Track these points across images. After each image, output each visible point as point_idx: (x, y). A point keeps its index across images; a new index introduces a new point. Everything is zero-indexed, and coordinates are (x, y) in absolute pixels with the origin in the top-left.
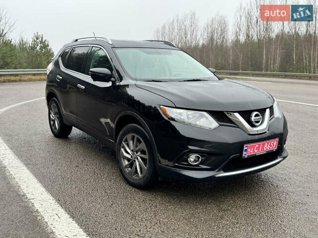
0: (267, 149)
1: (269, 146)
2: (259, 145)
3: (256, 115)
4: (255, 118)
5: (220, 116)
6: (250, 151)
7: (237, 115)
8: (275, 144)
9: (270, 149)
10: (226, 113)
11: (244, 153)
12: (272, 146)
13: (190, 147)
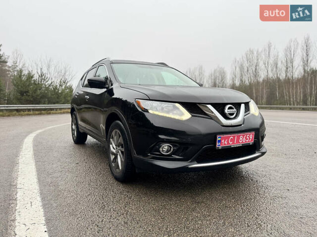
0: (243, 142)
1: (244, 139)
2: (234, 137)
3: (230, 108)
4: (229, 110)
6: (223, 142)
8: (251, 138)
9: (246, 141)
11: (217, 144)
12: (248, 139)
13: (161, 136)
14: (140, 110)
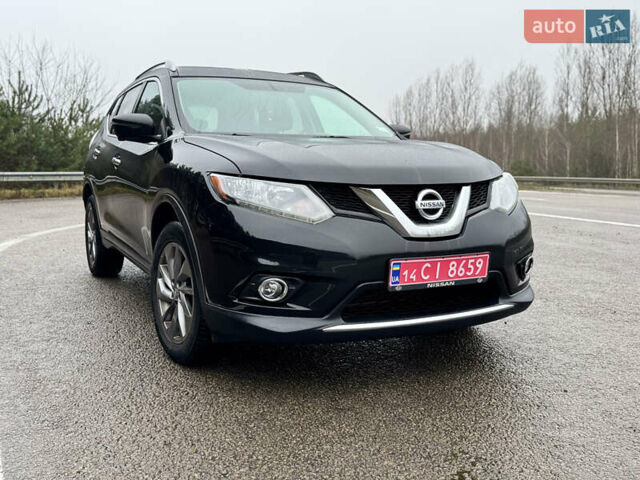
0: (457, 276)
1: (461, 269)
2: (434, 265)
5: (341, 194)
6: (405, 277)
7: (379, 193)
8: (480, 266)
9: (465, 275)
10: (354, 189)
11: (392, 279)
12: (476, 268)
13: (263, 261)
14: (219, 200)
